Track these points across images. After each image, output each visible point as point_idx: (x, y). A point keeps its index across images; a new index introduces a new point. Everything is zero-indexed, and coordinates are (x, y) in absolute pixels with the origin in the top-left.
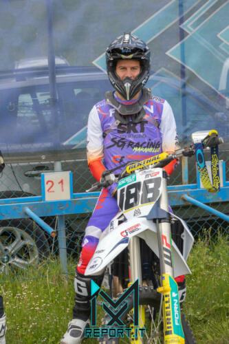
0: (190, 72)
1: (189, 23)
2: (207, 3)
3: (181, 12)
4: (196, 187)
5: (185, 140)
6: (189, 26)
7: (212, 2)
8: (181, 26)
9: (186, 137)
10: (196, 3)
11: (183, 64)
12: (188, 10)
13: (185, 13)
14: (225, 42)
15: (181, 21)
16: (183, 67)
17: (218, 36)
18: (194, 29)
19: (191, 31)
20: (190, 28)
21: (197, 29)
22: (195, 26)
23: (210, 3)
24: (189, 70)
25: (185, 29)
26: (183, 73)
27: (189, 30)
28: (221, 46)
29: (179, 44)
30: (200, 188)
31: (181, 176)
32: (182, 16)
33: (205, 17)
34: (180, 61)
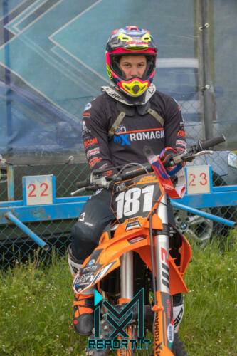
0: (17, 77)
1: (15, 22)
2: (34, 4)
3: (5, 11)
4: (22, 204)
5: (11, 152)
6: (15, 27)
7: (41, 2)
8: (6, 27)
9: (11, 149)
10: (21, 4)
11: (8, 68)
12: (14, 9)
13: (10, 12)
14: (57, 44)
15: (6, 21)
16: (8, 72)
17: (50, 38)
18: (21, 30)
19: (17, 33)
20: (15, 28)
21: (23, 30)
22: (22, 26)
23: (39, 3)
24: (14, 75)
25: (10, 30)
26: (8, 78)
27: (15, 31)
28: (53, 50)
29: (3, 46)
30: (26, 205)
31: (6, 192)
32: (6, 16)
33: (39, 12)
34: (4, 66)
